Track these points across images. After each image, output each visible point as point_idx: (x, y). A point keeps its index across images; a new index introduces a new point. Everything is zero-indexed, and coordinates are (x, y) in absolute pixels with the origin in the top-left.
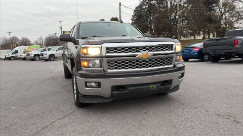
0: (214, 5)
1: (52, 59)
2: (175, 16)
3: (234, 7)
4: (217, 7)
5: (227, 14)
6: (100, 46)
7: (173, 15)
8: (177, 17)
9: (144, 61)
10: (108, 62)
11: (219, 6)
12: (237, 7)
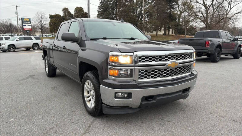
0: (174, 3)
1: (12, 50)
2: (141, 11)
3: (192, 7)
4: (177, 6)
5: (187, 14)
6: (132, 54)
7: (139, 10)
8: (143, 12)
9: (171, 70)
10: (140, 72)
11: (178, 5)
12: (195, 7)
